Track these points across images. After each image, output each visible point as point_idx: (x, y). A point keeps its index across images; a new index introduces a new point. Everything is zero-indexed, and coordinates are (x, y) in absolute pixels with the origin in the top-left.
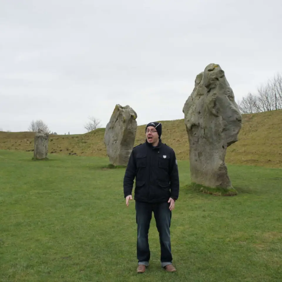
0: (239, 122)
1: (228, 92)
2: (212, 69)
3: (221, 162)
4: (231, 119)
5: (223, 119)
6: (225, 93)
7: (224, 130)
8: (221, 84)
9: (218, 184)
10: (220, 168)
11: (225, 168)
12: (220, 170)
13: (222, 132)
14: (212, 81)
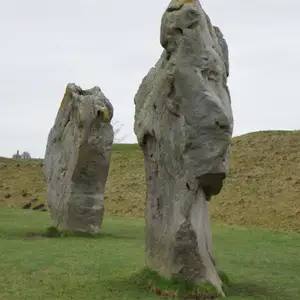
0: (222, 131)
1: (205, 62)
2: (178, 6)
3: (182, 221)
4: (205, 123)
5: (188, 123)
6: (195, 63)
7: (189, 146)
8: (187, 43)
9: (176, 270)
10: (179, 232)
11: (193, 235)
12: (179, 239)
13: (185, 152)
14: (169, 34)
